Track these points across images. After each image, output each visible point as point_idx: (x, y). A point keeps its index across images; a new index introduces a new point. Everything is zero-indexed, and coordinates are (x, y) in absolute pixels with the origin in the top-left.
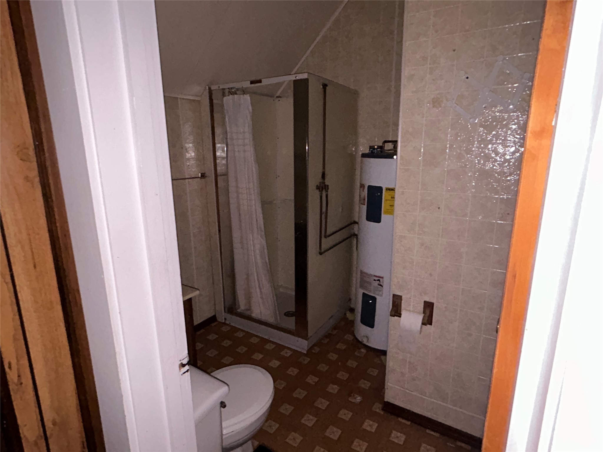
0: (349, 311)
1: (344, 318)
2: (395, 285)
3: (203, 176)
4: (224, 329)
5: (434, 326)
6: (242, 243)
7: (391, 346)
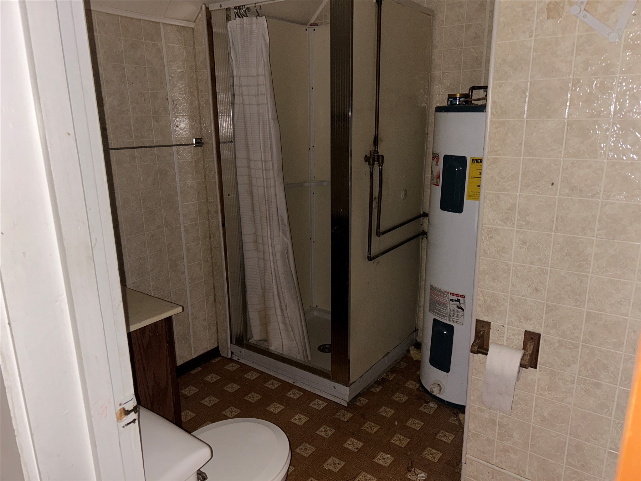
0: (415, 347)
1: (406, 357)
2: (480, 306)
3: (199, 143)
4: (230, 367)
5: (540, 371)
6: (256, 242)
7: (472, 398)
